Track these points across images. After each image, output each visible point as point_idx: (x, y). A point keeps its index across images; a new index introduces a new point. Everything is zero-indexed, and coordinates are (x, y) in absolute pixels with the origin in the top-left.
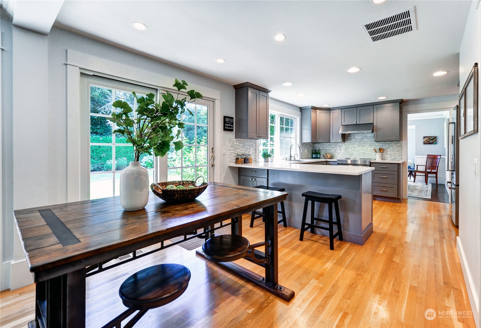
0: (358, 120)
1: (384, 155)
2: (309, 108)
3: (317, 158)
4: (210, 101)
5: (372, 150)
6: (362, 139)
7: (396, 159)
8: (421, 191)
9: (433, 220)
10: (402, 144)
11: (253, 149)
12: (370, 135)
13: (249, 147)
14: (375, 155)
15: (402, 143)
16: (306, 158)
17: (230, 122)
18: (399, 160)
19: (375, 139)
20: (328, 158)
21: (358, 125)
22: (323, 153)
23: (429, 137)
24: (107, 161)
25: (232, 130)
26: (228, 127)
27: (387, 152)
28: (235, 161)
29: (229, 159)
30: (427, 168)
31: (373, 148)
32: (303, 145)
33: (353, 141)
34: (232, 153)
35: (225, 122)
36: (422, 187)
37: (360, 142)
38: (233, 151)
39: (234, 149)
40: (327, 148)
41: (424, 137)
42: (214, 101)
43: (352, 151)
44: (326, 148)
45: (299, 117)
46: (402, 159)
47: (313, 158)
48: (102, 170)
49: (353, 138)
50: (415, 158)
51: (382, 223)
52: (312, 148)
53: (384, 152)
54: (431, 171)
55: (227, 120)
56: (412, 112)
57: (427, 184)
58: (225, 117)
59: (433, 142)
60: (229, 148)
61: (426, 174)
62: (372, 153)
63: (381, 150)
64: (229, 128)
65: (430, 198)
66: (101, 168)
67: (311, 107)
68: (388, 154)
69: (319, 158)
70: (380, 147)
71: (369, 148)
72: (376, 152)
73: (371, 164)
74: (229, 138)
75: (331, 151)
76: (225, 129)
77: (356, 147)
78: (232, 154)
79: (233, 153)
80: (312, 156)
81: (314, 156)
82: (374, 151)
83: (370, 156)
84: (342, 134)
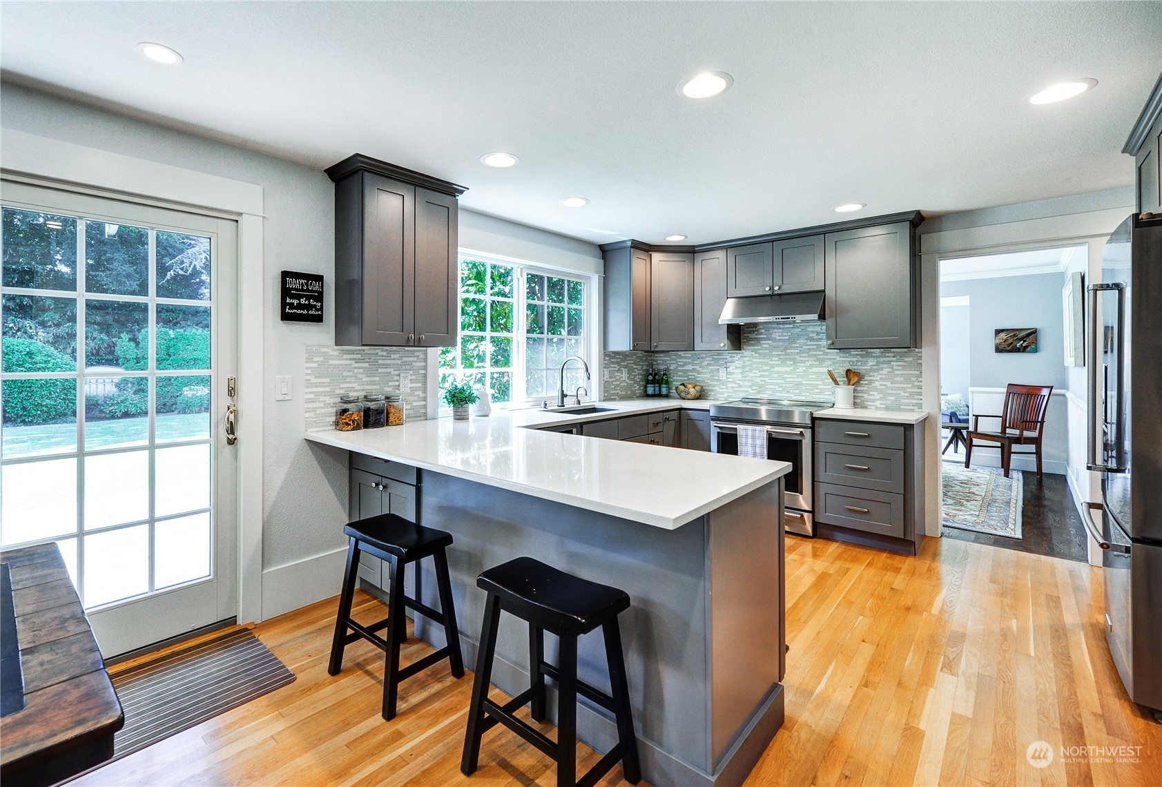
0: (778, 281)
1: (862, 392)
2: (625, 248)
3: (658, 396)
4: (219, 221)
5: (824, 377)
6: (792, 340)
7: (903, 407)
8: (988, 504)
9: (1033, 654)
10: (920, 358)
11: (414, 377)
12: (818, 329)
13: (397, 372)
14: (834, 393)
15: (919, 355)
16: (624, 398)
17: (308, 290)
18: (912, 410)
19: (829, 342)
20: (689, 396)
21: (778, 297)
22: (676, 381)
23: (1014, 330)
24: (184, 389)
25: (318, 319)
26: (300, 306)
27: (871, 382)
28: (334, 419)
29: (307, 415)
30: (1007, 425)
31: (825, 370)
32: (611, 358)
33: (764, 346)
34: (318, 394)
35: (286, 292)
36: (991, 487)
37: (786, 349)
38: (326, 386)
39: (328, 380)
40: (690, 367)
41: (998, 332)
42: (237, 221)
43: (761, 376)
44: (686, 368)
45: (597, 276)
46: (920, 406)
47: (647, 396)
48: (173, 411)
49: (765, 336)
50: (970, 394)
51: (833, 664)
52: (645, 367)
53: (861, 382)
54: (1022, 433)
55: (293, 283)
56: (953, 254)
57: (1007, 475)
58: (285, 275)
59: (1027, 347)
60: (308, 377)
61: (1006, 444)
62: (824, 384)
63: (852, 377)
64: (305, 312)
65: (1018, 534)
66: (172, 405)
67: (629, 244)
68: (876, 389)
69: (667, 396)
70: (850, 368)
71: (814, 370)
72: (836, 383)
73: (816, 422)
74: (307, 346)
75: (700, 377)
76: (285, 317)
77: (773, 366)
78: (322, 398)
79: (325, 394)
80: (646, 391)
81: (650, 390)
82: (829, 377)
83: (816, 393)
84: (730, 327)
